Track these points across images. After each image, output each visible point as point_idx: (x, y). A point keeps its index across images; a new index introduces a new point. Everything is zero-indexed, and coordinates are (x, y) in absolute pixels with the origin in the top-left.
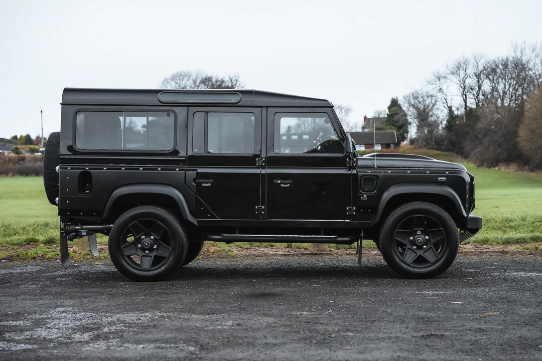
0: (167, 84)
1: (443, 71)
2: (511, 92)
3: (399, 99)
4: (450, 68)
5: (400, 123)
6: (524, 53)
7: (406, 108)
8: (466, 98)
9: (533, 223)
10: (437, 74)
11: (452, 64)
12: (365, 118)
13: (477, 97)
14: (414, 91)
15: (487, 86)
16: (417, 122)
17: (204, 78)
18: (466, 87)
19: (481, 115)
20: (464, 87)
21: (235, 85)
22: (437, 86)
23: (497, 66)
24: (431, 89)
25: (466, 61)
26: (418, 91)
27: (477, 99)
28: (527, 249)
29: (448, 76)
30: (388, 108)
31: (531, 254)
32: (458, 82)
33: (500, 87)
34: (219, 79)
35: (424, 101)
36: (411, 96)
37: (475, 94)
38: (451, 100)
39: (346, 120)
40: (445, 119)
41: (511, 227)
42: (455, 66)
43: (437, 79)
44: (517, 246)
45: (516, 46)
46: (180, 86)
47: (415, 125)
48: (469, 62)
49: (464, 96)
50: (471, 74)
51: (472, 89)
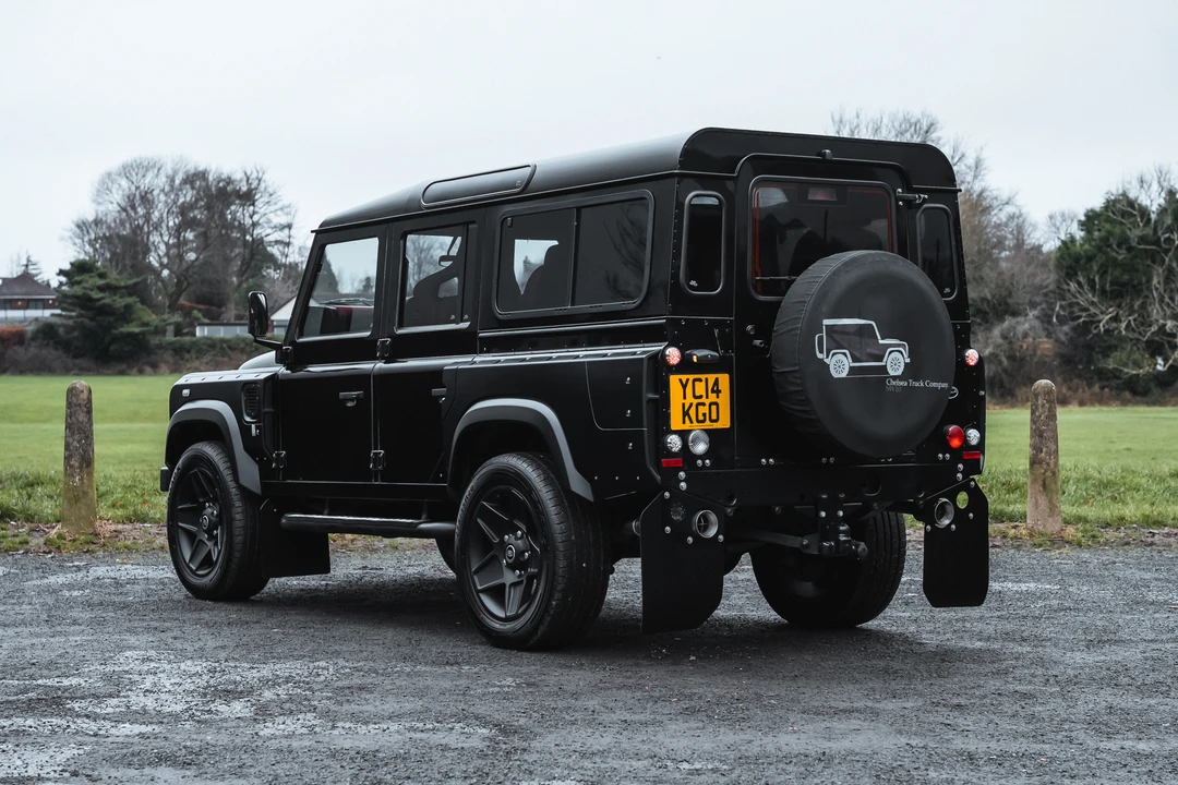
0: (110, 185)
17: (192, 171)
21: (256, 189)
34: (223, 177)
45: (841, 121)
46: (137, 188)
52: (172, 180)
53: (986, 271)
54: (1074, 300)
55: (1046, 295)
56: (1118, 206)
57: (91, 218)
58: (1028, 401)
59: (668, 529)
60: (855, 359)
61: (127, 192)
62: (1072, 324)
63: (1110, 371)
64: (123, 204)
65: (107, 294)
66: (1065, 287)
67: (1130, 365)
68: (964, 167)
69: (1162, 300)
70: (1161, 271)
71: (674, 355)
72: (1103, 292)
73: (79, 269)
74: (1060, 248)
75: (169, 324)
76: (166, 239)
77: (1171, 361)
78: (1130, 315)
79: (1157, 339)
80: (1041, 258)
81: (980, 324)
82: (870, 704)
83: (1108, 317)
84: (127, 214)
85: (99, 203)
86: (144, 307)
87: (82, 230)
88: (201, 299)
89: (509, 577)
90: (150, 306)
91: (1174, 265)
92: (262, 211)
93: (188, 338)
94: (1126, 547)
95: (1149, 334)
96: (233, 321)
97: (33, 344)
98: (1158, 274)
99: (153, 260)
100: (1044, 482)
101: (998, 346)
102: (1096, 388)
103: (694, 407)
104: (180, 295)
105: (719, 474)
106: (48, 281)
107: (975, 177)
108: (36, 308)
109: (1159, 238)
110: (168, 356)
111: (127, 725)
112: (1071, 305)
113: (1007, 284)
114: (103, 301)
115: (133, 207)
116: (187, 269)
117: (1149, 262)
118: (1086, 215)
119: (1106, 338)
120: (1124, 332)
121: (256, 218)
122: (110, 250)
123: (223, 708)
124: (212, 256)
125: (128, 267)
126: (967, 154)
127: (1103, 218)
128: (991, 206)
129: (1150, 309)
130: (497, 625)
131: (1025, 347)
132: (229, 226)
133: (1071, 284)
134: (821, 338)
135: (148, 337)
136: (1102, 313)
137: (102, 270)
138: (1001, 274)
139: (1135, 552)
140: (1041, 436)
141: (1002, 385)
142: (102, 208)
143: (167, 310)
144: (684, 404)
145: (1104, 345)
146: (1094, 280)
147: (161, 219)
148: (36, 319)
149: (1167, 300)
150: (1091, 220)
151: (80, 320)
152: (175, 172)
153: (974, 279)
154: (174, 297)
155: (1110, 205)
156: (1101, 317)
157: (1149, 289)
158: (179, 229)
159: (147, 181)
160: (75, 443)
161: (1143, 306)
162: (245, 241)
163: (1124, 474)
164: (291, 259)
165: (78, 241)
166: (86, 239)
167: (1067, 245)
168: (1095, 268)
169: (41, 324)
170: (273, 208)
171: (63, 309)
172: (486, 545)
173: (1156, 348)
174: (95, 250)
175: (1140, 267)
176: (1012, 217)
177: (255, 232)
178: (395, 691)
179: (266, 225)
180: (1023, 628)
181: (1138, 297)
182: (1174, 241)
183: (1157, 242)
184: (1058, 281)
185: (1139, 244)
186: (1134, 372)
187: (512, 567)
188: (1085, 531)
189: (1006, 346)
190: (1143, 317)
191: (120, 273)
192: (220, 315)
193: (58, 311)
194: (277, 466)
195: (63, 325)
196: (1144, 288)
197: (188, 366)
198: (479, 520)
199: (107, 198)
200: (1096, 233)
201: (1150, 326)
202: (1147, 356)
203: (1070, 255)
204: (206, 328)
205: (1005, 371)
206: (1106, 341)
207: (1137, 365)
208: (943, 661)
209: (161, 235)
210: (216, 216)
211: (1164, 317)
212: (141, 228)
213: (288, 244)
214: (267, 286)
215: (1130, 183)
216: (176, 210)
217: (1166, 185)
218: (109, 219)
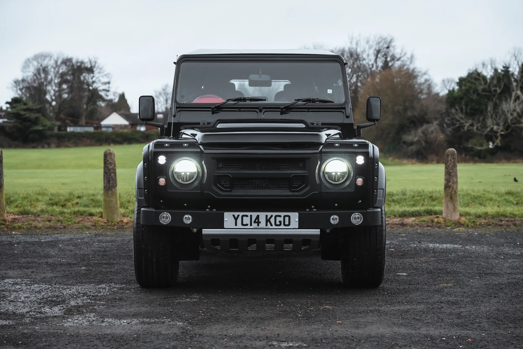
0: (29, 64)
6: (359, 45)
9: (413, 197)
17: (66, 58)
21: (94, 66)
28: (424, 221)
31: (428, 226)
34: (80, 61)
41: (393, 201)
44: (413, 219)
45: (352, 38)
46: (41, 65)
52: (56, 62)
53: (415, 104)
54: (454, 117)
55: (441, 114)
56: (473, 75)
57: (20, 78)
58: (434, 161)
61: (36, 67)
62: (453, 127)
63: (469, 148)
64: (35, 72)
65: (27, 112)
66: (450, 111)
67: (478, 145)
68: (406, 58)
69: (492, 117)
70: (491, 104)
72: (466, 113)
73: (15, 102)
74: (448, 94)
75: (55, 126)
76: (54, 88)
77: (495, 144)
78: (478, 123)
79: (490, 134)
80: (439, 98)
81: (413, 127)
83: (468, 124)
84: (37, 77)
85: (24, 72)
86: (44, 118)
87: (16, 84)
88: (69, 115)
90: (47, 118)
91: (497, 101)
92: (97, 76)
93: (64, 132)
95: (486, 132)
96: (84, 124)
98: (490, 106)
99: (48, 97)
100: (451, 196)
101: (420, 137)
102: (463, 155)
104: (60, 113)
106: (2, 106)
107: (411, 62)
109: (491, 90)
110: (55, 140)
112: (452, 119)
113: (425, 109)
114: (26, 115)
115: (39, 74)
116: (63, 102)
117: (486, 100)
118: (459, 80)
119: (468, 133)
120: (476, 131)
121: (94, 79)
122: (29, 93)
124: (74, 96)
125: (37, 100)
126: (407, 53)
127: (466, 81)
128: (417, 75)
129: (487, 121)
131: (432, 137)
132: (82, 83)
133: (453, 110)
135: (46, 132)
136: (466, 122)
137: (26, 102)
138: (422, 105)
140: (450, 175)
141: (422, 154)
142: (25, 75)
143: (54, 120)
146: (462, 108)
147: (52, 80)
149: (494, 116)
150: (462, 81)
151: (15, 124)
152: (58, 58)
153: (410, 107)
154: (58, 114)
155: (470, 75)
156: (465, 124)
157: (487, 112)
158: (60, 84)
159: (45, 62)
161: (484, 120)
162: (89, 89)
164: (109, 98)
165: (15, 89)
166: (18, 88)
167: (451, 93)
168: (463, 103)
170: (101, 75)
171: (8, 119)
173: (490, 137)
174: (23, 93)
175: (483, 102)
176: (426, 81)
177: (94, 85)
179: (98, 82)
181: (481, 116)
182: (497, 91)
183: (490, 92)
184: (447, 109)
185: (482, 92)
186: (480, 148)
188: (470, 219)
189: (424, 137)
190: (484, 124)
191: (34, 103)
192: (78, 121)
193: (5, 120)
195: (9, 127)
196: (484, 111)
197: (64, 144)
199: (28, 70)
200: (464, 88)
201: (487, 128)
202: (485, 141)
203: (452, 97)
204: (72, 128)
205: (423, 147)
206: (467, 135)
207: (481, 145)
209: (52, 86)
210: (76, 78)
211: (493, 124)
212: (43, 83)
213: (108, 91)
214: (99, 109)
215: (478, 65)
216: (58, 75)
217: (494, 66)
218: (29, 79)
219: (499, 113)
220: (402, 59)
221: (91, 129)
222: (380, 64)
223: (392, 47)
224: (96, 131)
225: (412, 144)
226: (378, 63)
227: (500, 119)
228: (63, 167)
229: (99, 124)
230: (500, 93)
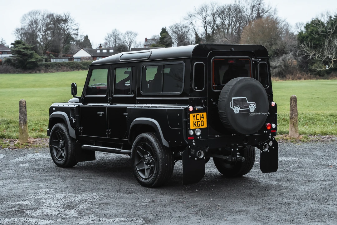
0: (25, 18)
1: (193, 12)
2: (232, 25)
3: (166, 28)
4: (197, 10)
5: (167, 43)
6: (240, 2)
7: (171, 34)
8: (206, 28)
10: (189, 14)
11: (198, 8)
12: (146, 39)
13: (213, 28)
14: (176, 24)
15: (218, 21)
16: (178, 43)
17: (49, 14)
18: (207, 22)
19: (215, 39)
20: (206, 21)
21: (68, 19)
22: (189, 21)
23: (225, 10)
24: (186, 23)
25: (207, 6)
26: (178, 24)
27: (213, 29)
29: (196, 15)
30: (160, 34)
32: (202, 19)
33: (227, 22)
34: (58, 15)
35: (182, 30)
36: (174, 26)
37: (212, 26)
38: (198, 30)
39: (134, 40)
40: (194, 41)
42: (200, 9)
43: (190, 17)
46: (33, 19)
47: (176, 44)
48: (208, 7)
49: (205, 27)
50: (210, 14)
51: (210, 23)
52: (43, 17)
53: (278, 41)
54: (303, 49)
55: (295, 48)
56: (315, 22)
57: (20, 28)
58: (290, 78)
59: (190, 156)
60: (241, 108)
61: (30, 20)
62: (302, 56)
63: (313, 69)
64: (30, 24)
65: (25, 50)
66: (300, 46)
67: (319, 68)
68: (271, 11)
69: (328, 49)
70: (327, 40)
71: (191, 108)
72: (311, 47)
73: (17, 43)
74: (299, 35)
75: (44, 59)
76: (42, 34)
77: (330, 67)
78: (319, 53)
79: (326, 60)
80: (293, 36)
81: (276, 57)
82: (246, 208)
83: (312, 54)
84: (31, 26)
85: (22, 23)
86: (36, 54)
87: (18, 31)
88: (52, 51)
89: (146, 167)
90: (38, 54)
91: (331, 39)
92: (70, 25)
93: (49, 63)
94: (317, 142)
95: (324, 59)
96: (62, 57)
97: (4, 65)
98: (327, 42)
99: (38, 40)
100: (294, 123)
101: (281, 63)
102: (309, 75)
103: (197, 122)
104: (46, 50)
105: (204, 140)
106: (8, 46)
107: (275, 14)
108: (5, 54)
109: (327, 31)
110: (44, 68)
111: (43, 220)
112: (302, 51)
113: (284, 45)
114: (24, 52)
115: (32, 24)
116: (48, 43)
117: (324, 38)
118: (306, 25)
119: (312, 60)
120: (317, 58)
121: (68, 27)
122: (26, 37)
123: (69, 213)
124: (55, 39)
125: (31, 42)
126: (272, 7)
127: (311, 25)
128: (279, 22)
129: (324, 51)
130: (143, 180)
131: (289, 62)
132: (60, 29)
133: (302, 45)
134: (232, 103)
135: (38, 62)
136: (311, 53)
137: (24, 43)
138: (282, 42)
139: (319, 144)
140: (293, 111)
141: (282, 74)
142: (23, 25)
143: (43, 54)
144: (194, 122)
145: (311, 62)
146: (308, 44)
147: (40, 28)
148: (5, 57)
149: (329, 49)
150: (307, 26)
151: (18, 58)
152: (44, 14)
153: (274, 43)
154: (45, 50)
155: (313, 22)
156: (310, 54)
157: (324, 46)
158: (46, 31)
159: (36, 17)
160: (22, 117)
161: (323, 51)
162: (65, 34)
163: (316, 115)
164: (78, 39)
165: (17, 35)
166: (19, 34)
167: (300, 34)
168: (309, 40)
169: (6, 59)
170: (73, 24)
171: (13, 55)
172: (139, 158)
173: (326, 63)
174: (22, 37)
175: (322, 39)
176: (285, 25)
177: (68, 31)
178: (116, 205)
179: (71, 29)
180: (288, 176)
181: (321, 48)
182: (331, 32)
183: (326, 32)
184: (298, 44)
185: (321, 33)
186: (320, 70)
187: (147, 164)
188: (305, 137)
189: (283, 63)
190: (322, 54)
191: (29, 44)
192: (58, 55)
193: (11, 55)
194: (80, 131)
195: (14, 59)
196: (323, 45)
197: (49, 71)
198: (137, 151)
199: (25, 22)
200: (309, 30)
201: (324, 56)
202: (324, 65)
203: (301, 36)
204: (54, 59)
205: (283, 70)
206: (312, 61)
207: (321, 68)
208: (266, 190)
209: (41, 33)
210: (56, 27)
211: (328, 54)
212: (34, 30)
213: (77, 35)
214: (71, 47)
215: (319, 15)
216: (45, 25)
217: (329, 15)
218: (26, 28)
219: (332, 46)
220: (269, 11)
221: (67, 61)
222: (255, 15)
223: (262, 3)
224: (70, 61)
225: (275, 67)
226: (253, 15)
227: (333, 50)
228: (50, 86)
229: (72, 56)
230: (333, 33)
